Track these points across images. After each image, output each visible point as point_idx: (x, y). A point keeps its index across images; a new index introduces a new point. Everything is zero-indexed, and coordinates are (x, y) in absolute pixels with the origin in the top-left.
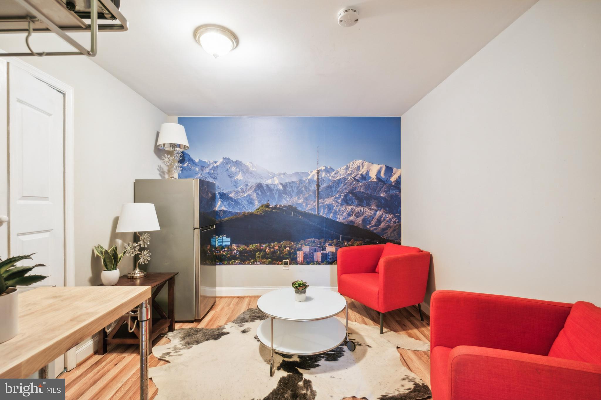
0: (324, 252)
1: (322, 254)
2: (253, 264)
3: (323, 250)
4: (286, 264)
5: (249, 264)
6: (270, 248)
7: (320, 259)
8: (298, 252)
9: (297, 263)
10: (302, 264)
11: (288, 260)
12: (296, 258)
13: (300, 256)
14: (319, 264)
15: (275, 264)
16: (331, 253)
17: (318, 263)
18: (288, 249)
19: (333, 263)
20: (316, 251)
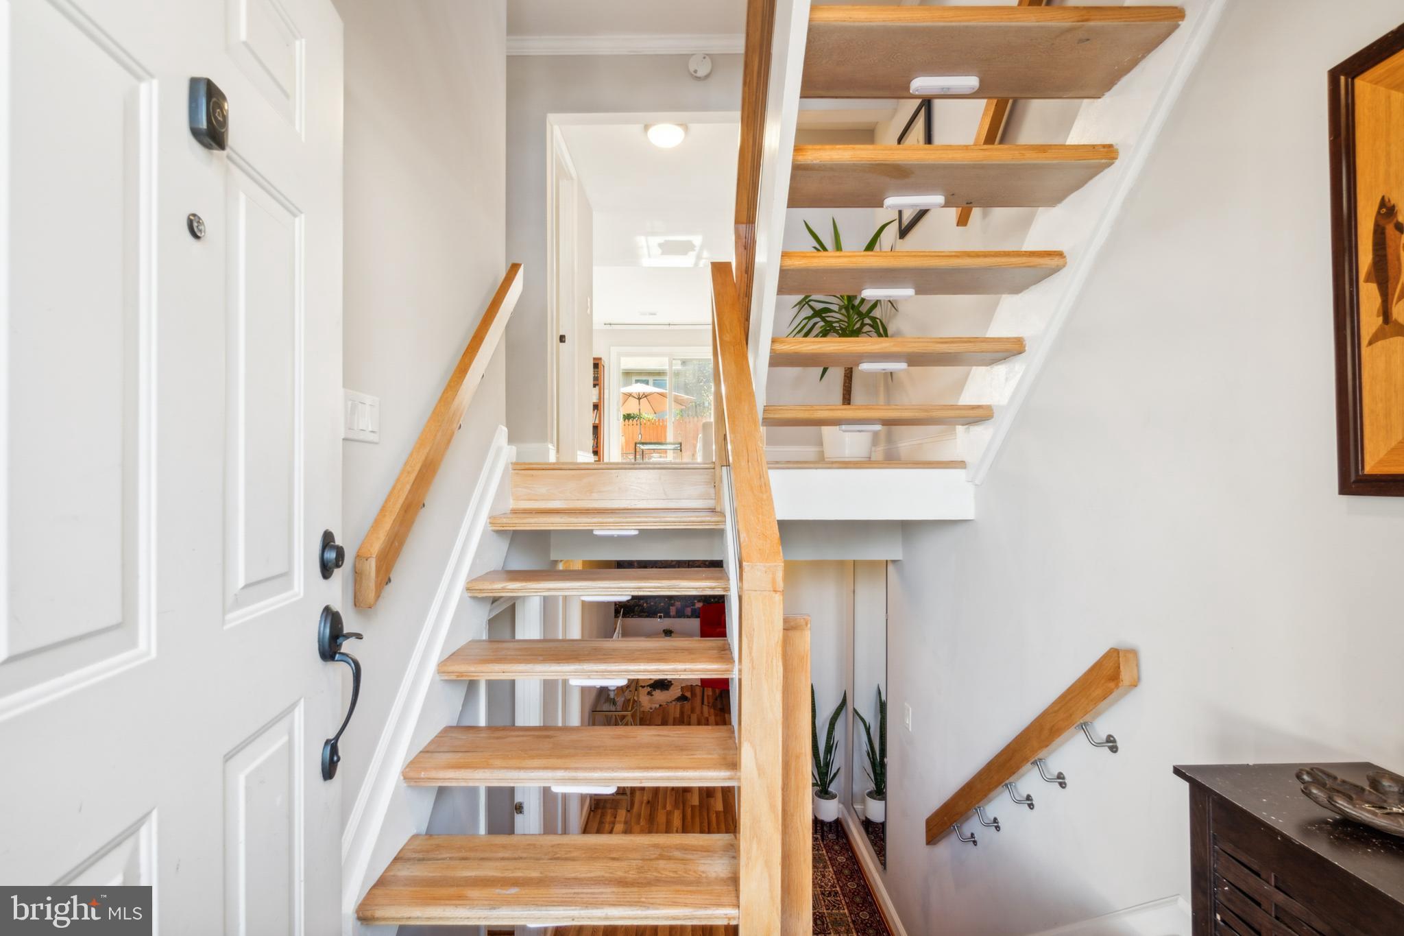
0: (694, 607)
1: (692, 609)
2: (632, 617)
3: (692, 606)
4: (660, 617)
5: (629, 617)
6: (647, 603)
7: (689, 614)
8: (671, 607)
9: (670, 617)
10: (674, 617)
11: (662, 614)
12: (669, 612)
13: (673, 612)
14: (690, 617)
15: (651, 617)
16: (699, 608)
17: (688, 617)
18: (662, 604)
19: (699, 617)
20: (687, 607)
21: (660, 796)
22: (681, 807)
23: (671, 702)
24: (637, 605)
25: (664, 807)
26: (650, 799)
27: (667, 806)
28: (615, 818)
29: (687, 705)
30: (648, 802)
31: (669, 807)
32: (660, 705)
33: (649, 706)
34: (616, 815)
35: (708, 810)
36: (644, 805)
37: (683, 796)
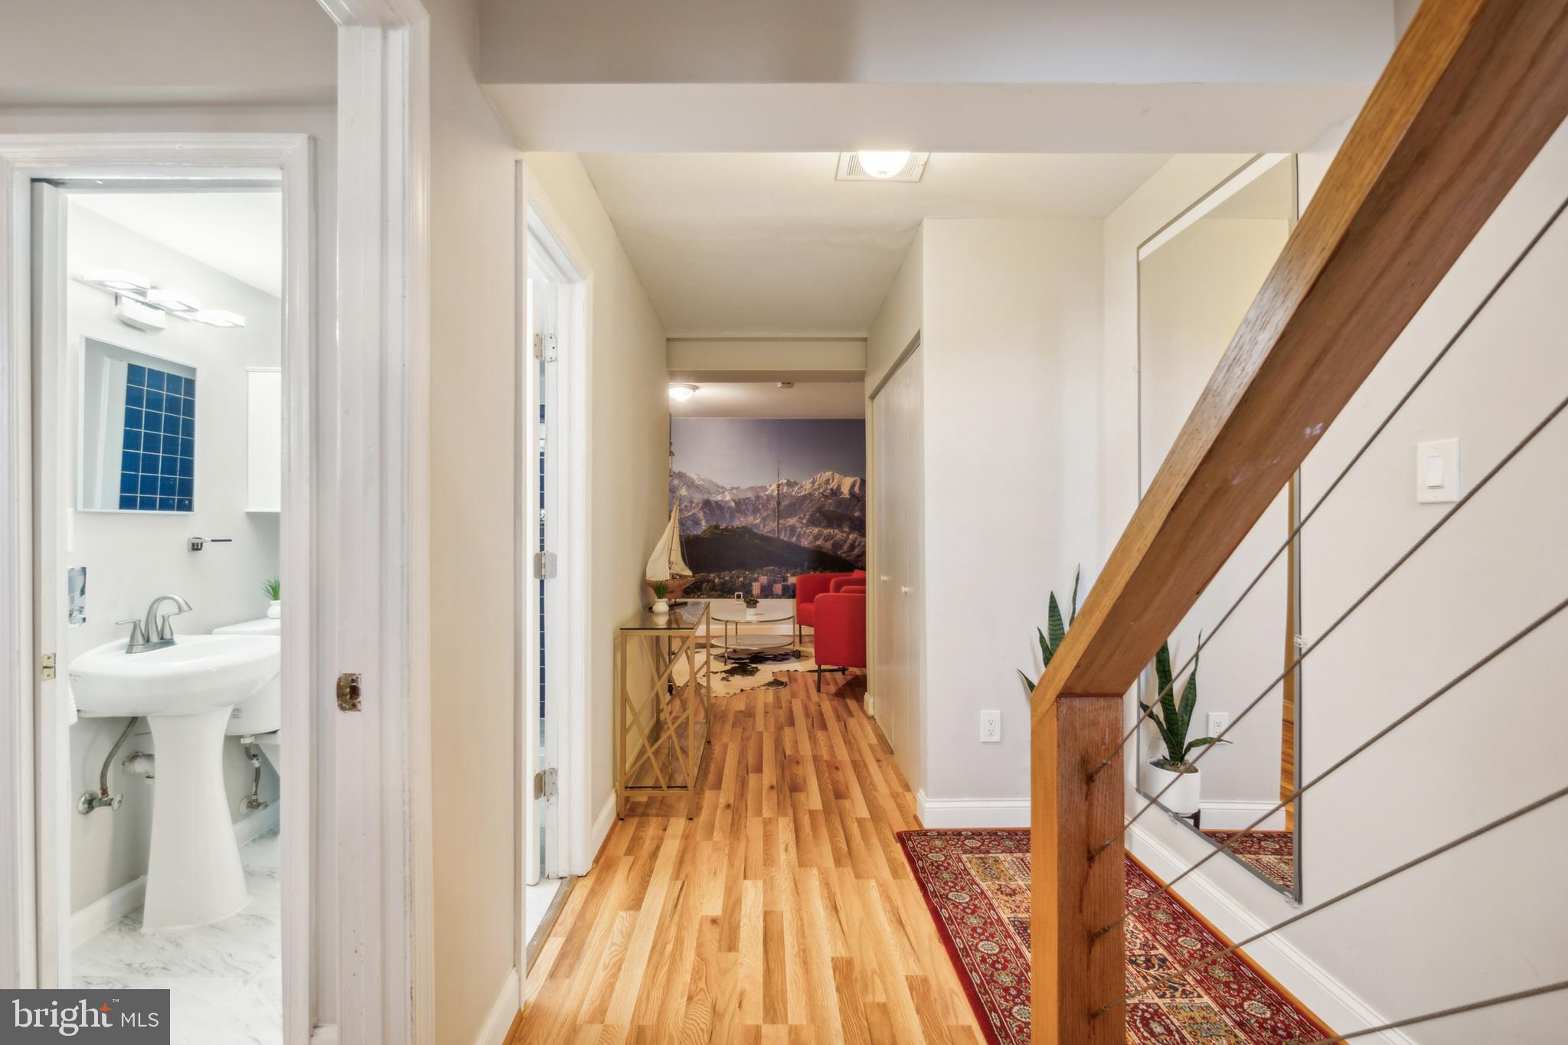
0: (786, 583)
1: (783, 586)
4: (738, 597)
6: (719, 578)
7: (779, 592)
8: (754, 584)
10: (758, 598)
11: (741, 593)
12: (751, 591)
13: (756, 588)
14: (780, 598)
15: (725, 598)
16: (792, 584)
17: (778, 597)
18: (741, 579)
19: (794, 597)
20: (775, 582)
21: (749, 799)
22: (792, 815)
23: (759, 687)
24: (706, 581)
25: (759, 812)
26: (731, 802)
27: (764, 811)
28: (665, 830)
29: (785, 692)
30: (728, 806)
31: (766, 813)
32: (742, 690)
33: (725, 691)
34: (667, 826)
35: (841, 816)
36: (719, 811)
37: (791, 796)
